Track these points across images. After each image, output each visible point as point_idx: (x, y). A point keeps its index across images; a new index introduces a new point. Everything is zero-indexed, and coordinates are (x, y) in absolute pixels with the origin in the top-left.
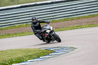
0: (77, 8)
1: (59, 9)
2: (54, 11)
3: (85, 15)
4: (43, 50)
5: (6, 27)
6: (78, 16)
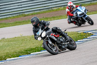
4: (81, 33)
5: (44, 10)
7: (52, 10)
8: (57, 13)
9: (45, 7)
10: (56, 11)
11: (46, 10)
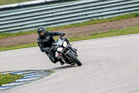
0: (54, 14)
1: (28, 15)
2: (22, 18)
3: (66, 24)
6: (55, 26)
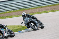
4: (24, 26)
7: (6, 12)
8: (9, 14)
9: (2, 10)
10: (9, 12)
11: (2, 12)
